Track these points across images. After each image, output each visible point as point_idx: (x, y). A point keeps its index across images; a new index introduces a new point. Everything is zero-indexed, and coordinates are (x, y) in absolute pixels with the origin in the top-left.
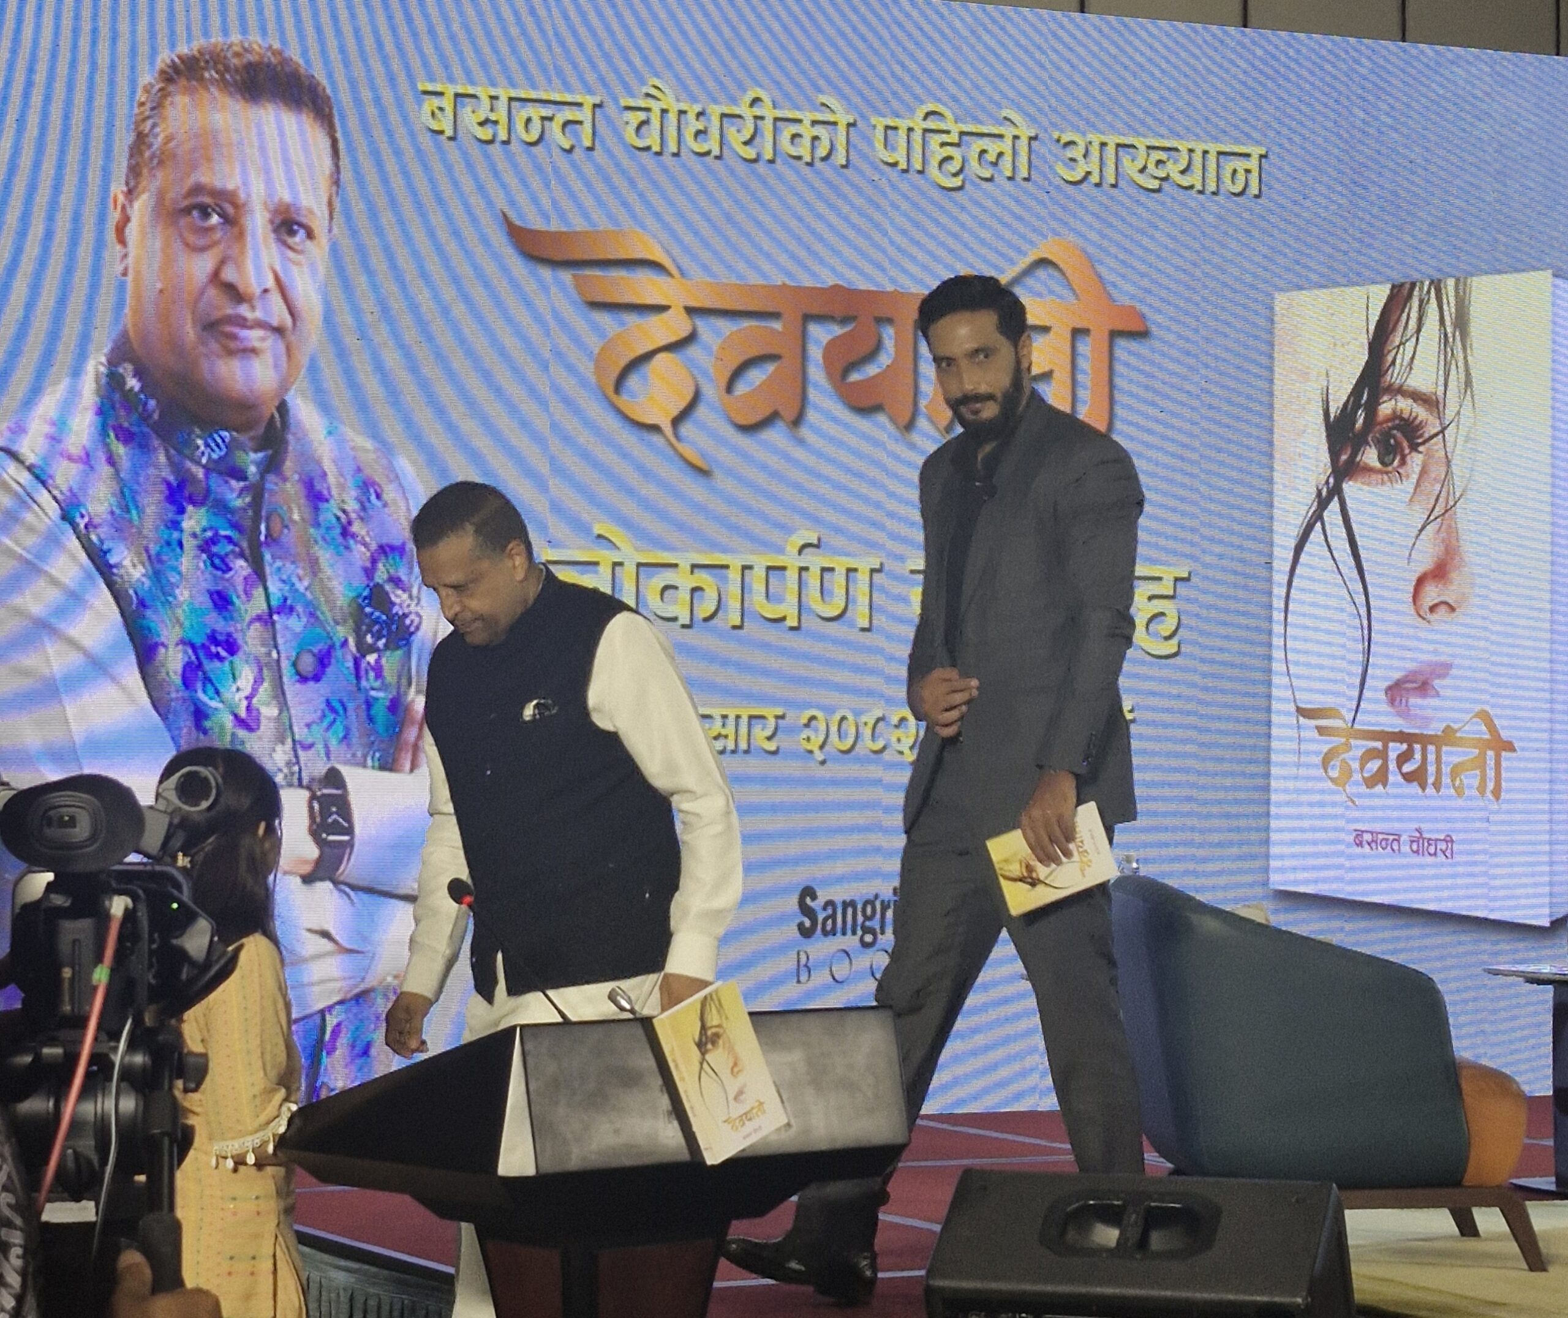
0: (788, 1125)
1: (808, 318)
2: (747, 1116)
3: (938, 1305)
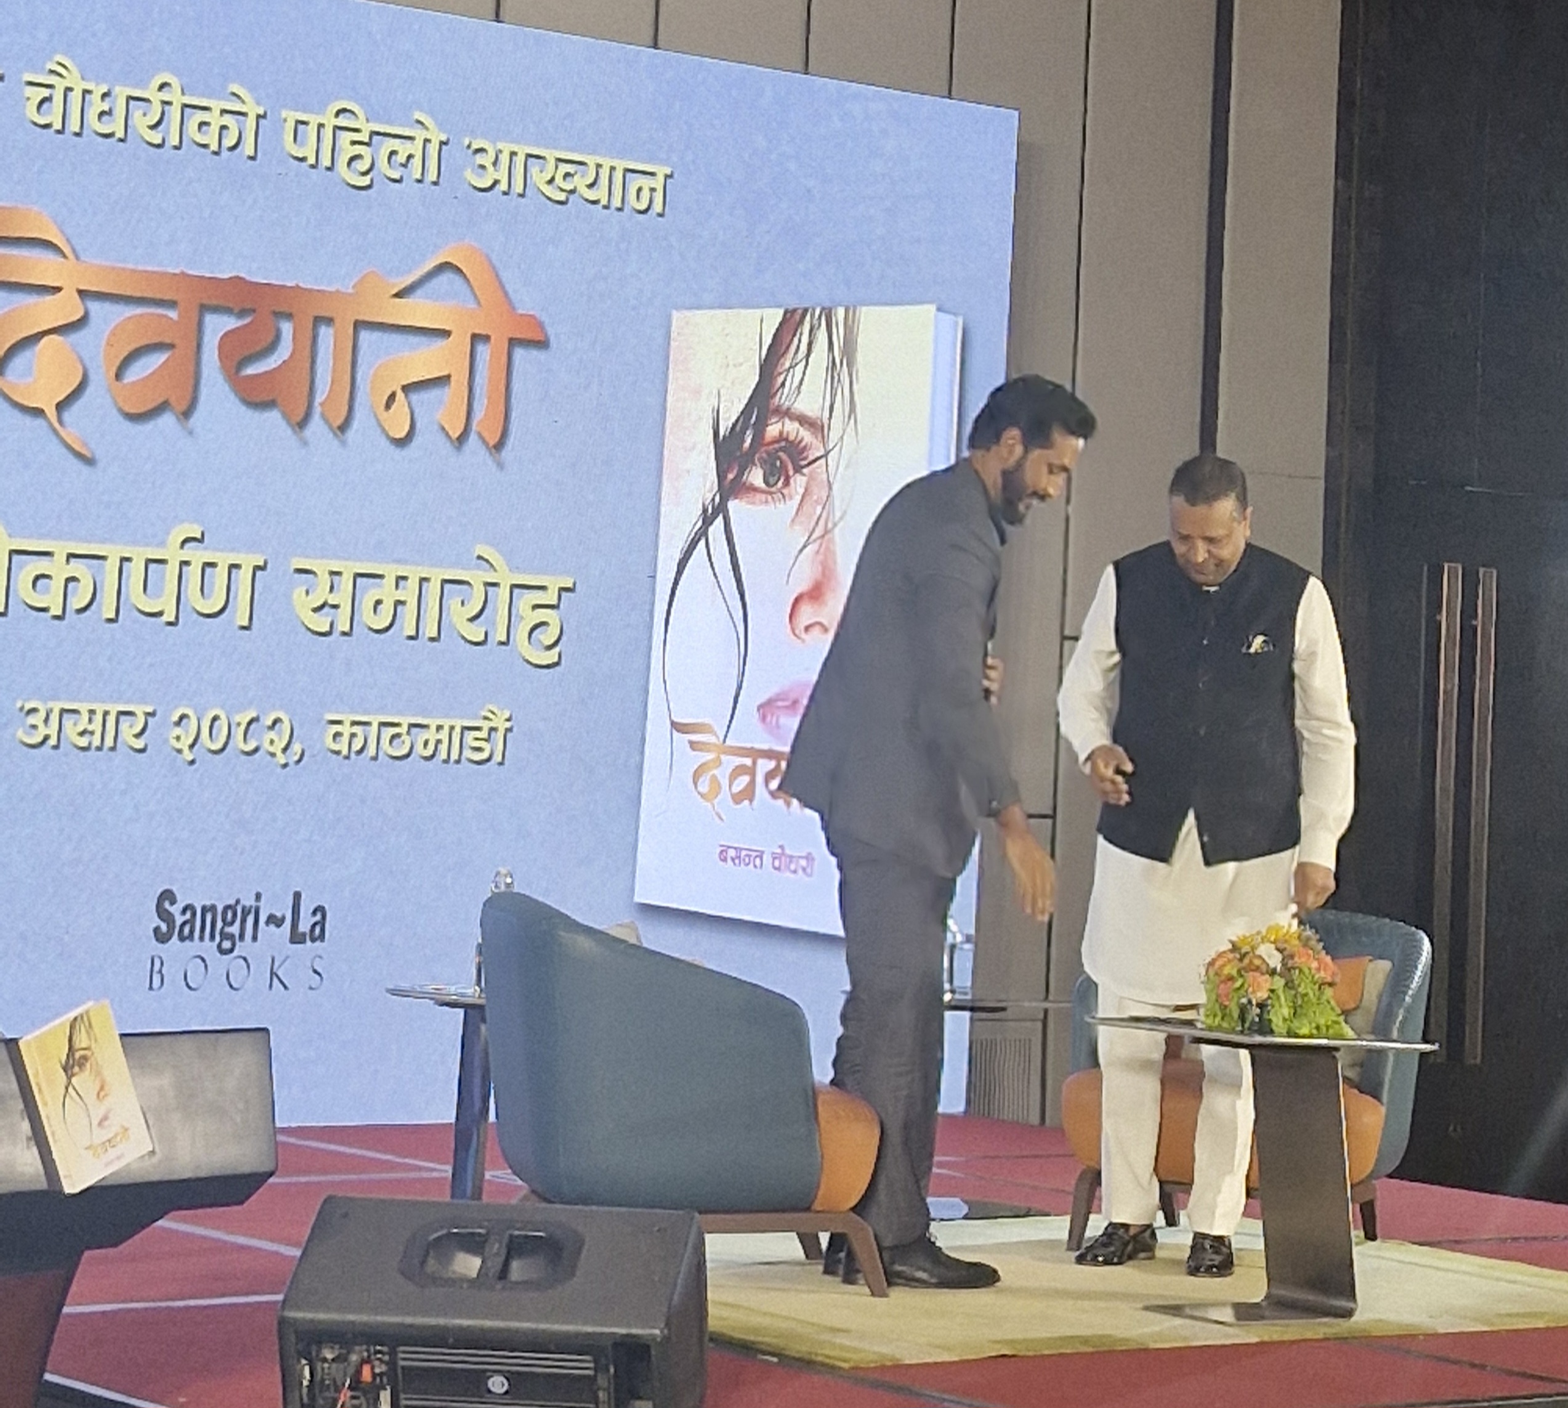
0: (153, 1152)
1: (204, 309)
3: (290, 1337)
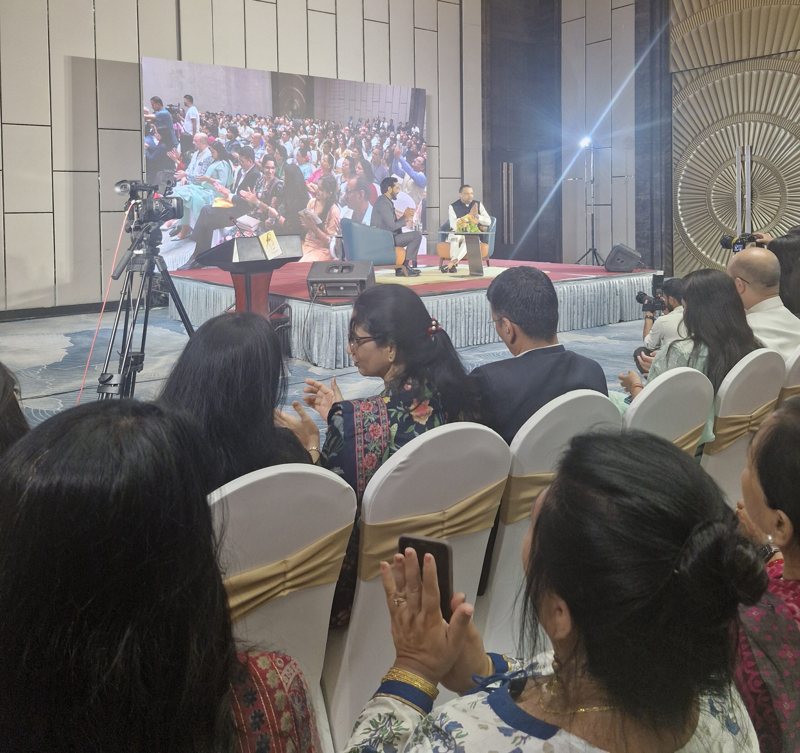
0: (282, 254)
2: (276, 252)
3: (309, 283)
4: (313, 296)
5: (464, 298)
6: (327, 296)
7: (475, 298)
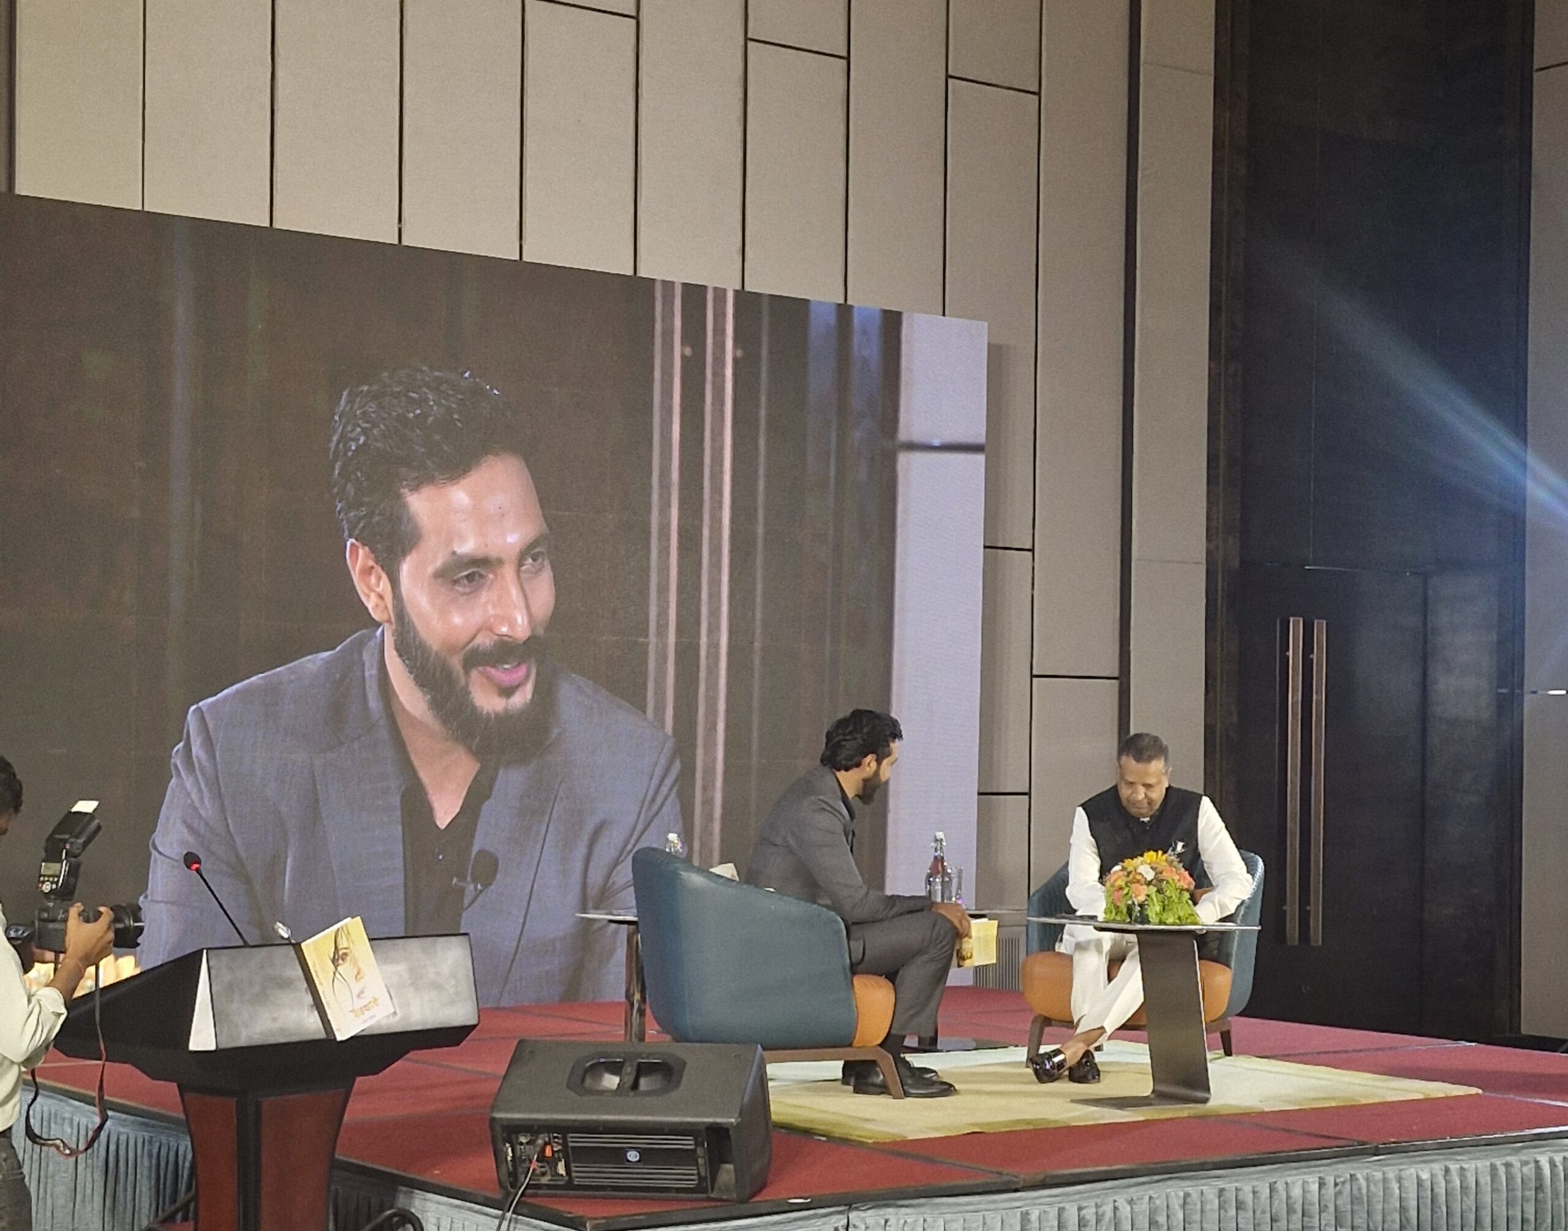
0: (395, 1013)
2: (366, 1008)
3: (498, 1129)
4: (515, 1185)
5: (1131, 1202)
6: (570, 1185)
7: (1176, 1204)
